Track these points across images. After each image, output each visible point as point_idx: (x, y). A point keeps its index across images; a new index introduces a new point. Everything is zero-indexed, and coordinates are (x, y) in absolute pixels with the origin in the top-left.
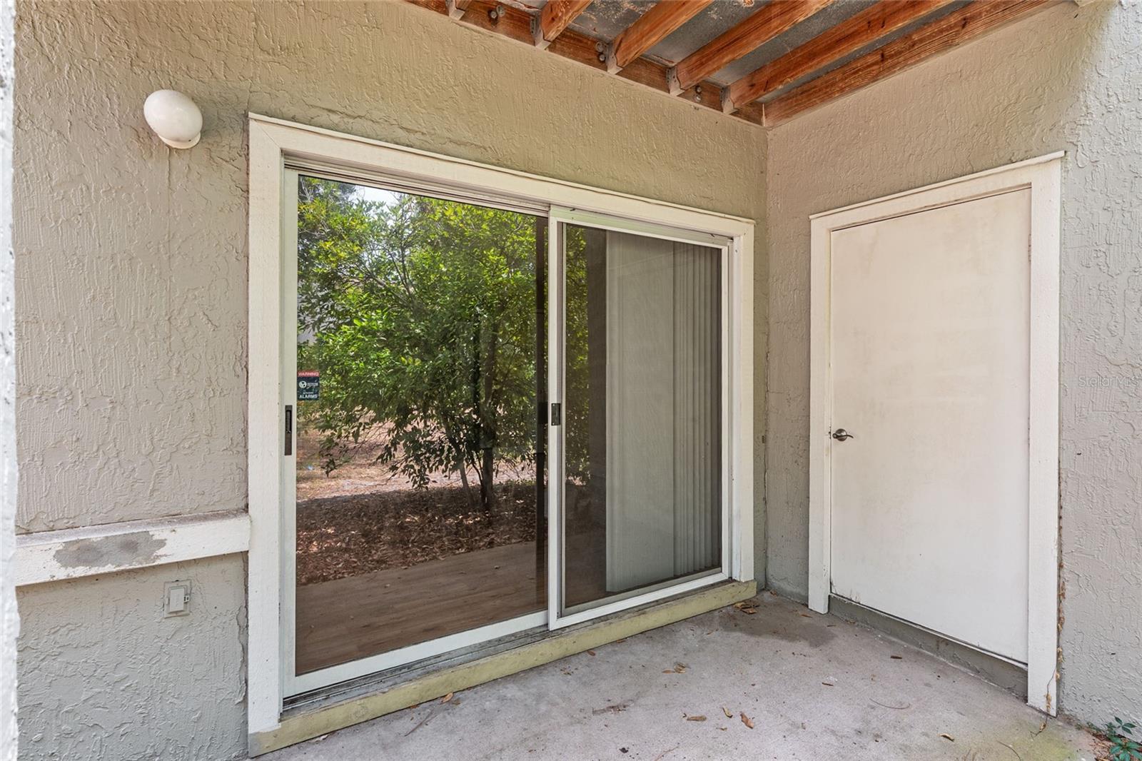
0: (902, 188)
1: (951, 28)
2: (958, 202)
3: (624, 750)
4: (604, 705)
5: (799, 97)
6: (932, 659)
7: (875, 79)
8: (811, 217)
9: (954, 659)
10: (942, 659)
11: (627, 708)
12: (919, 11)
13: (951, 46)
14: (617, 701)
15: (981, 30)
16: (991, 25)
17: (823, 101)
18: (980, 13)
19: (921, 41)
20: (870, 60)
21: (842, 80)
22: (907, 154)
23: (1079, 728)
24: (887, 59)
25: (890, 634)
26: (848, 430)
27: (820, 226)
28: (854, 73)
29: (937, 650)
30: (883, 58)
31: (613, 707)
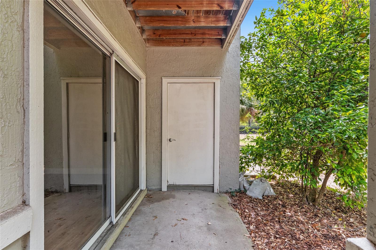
0: (187, 76)
1: (200, 42)
2: (200, 83)
3: (172, 242)
4: (152, 236)
5: (159, 42)
6: (194, 191)
7: (181, 46)
8: (162, 78)
9: (199, 190)
10: (196, 191)
11: (158, 233)
12: (204, 36)
13: (200, 46)
14: (154, 233)
15: (206, 45)
16: (208, 45)
17: (167, 46)
18: (206, 42)
19: (194, 42)
20: (181, 40)
21: (173, 42)
22: (189, 68)
23: (223, 193)
24: (185, 42)
25: (184, 190)
26: (172, 138)
27: (165, 81)
28: (177, 42)
29: (195, 189)
30: (184, 42)
31: (155, 235)
